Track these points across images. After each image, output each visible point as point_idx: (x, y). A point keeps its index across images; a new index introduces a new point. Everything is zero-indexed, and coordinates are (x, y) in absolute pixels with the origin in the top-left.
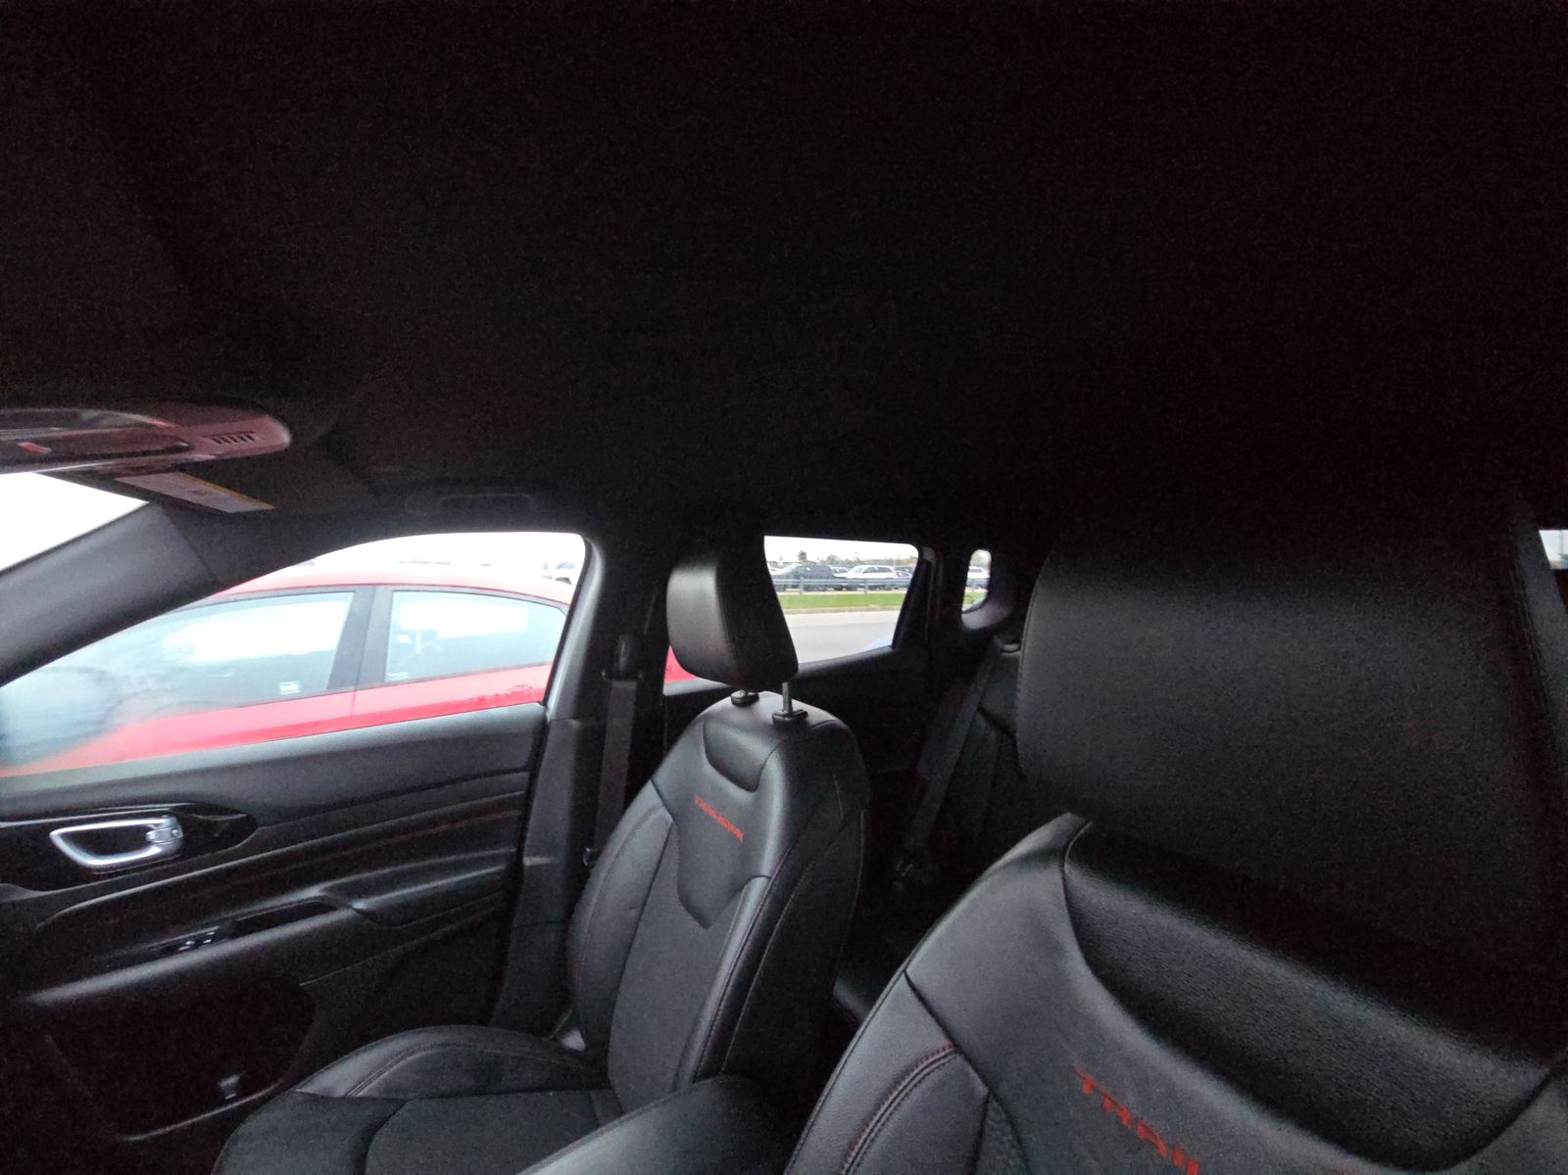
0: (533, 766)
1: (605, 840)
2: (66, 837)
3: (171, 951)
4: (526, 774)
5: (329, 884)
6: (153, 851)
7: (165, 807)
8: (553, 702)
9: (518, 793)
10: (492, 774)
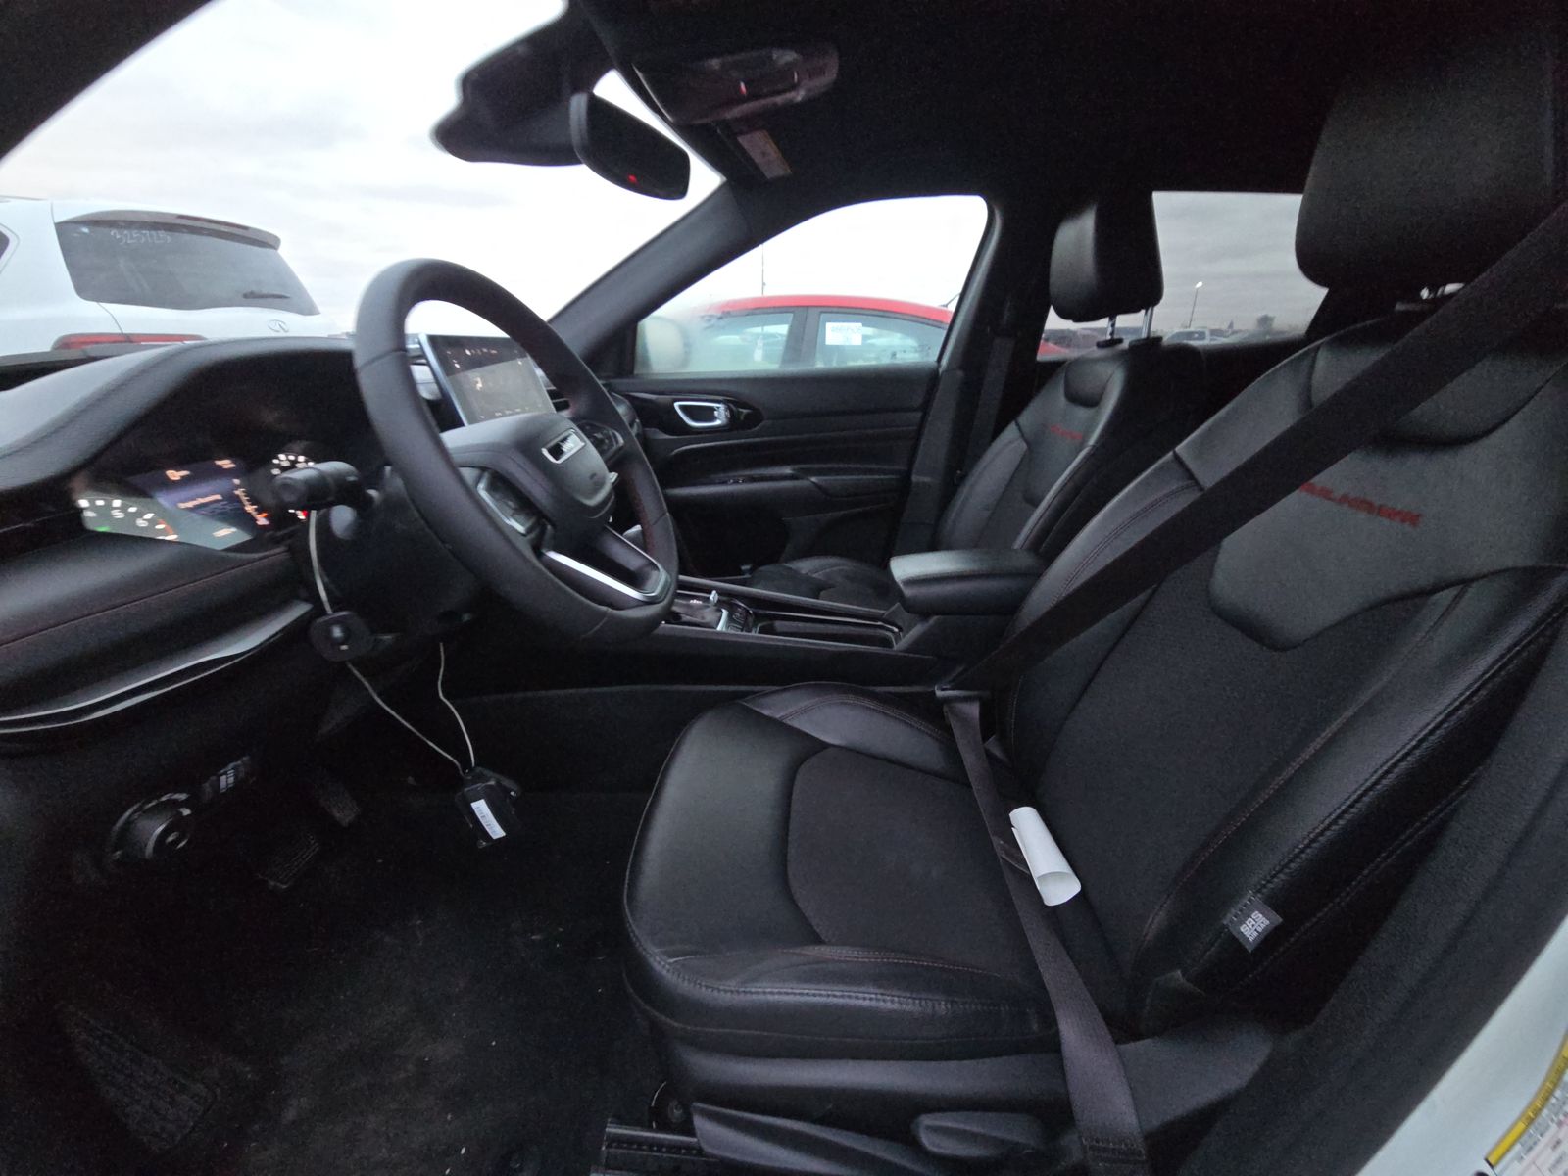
0: (925, 408)
1: (972, 467)
2: (681, 407)
3: (724, 483)
4: (919, 415)
5: (797, 466)
6: (718, 423)
7: (721, 398)
8: (944, 361)
9: (911, 428)
10: (895, 410)
